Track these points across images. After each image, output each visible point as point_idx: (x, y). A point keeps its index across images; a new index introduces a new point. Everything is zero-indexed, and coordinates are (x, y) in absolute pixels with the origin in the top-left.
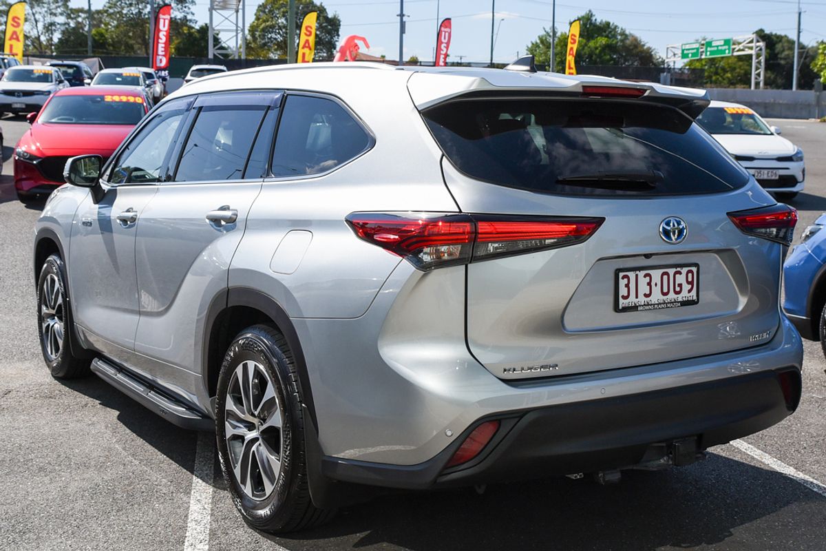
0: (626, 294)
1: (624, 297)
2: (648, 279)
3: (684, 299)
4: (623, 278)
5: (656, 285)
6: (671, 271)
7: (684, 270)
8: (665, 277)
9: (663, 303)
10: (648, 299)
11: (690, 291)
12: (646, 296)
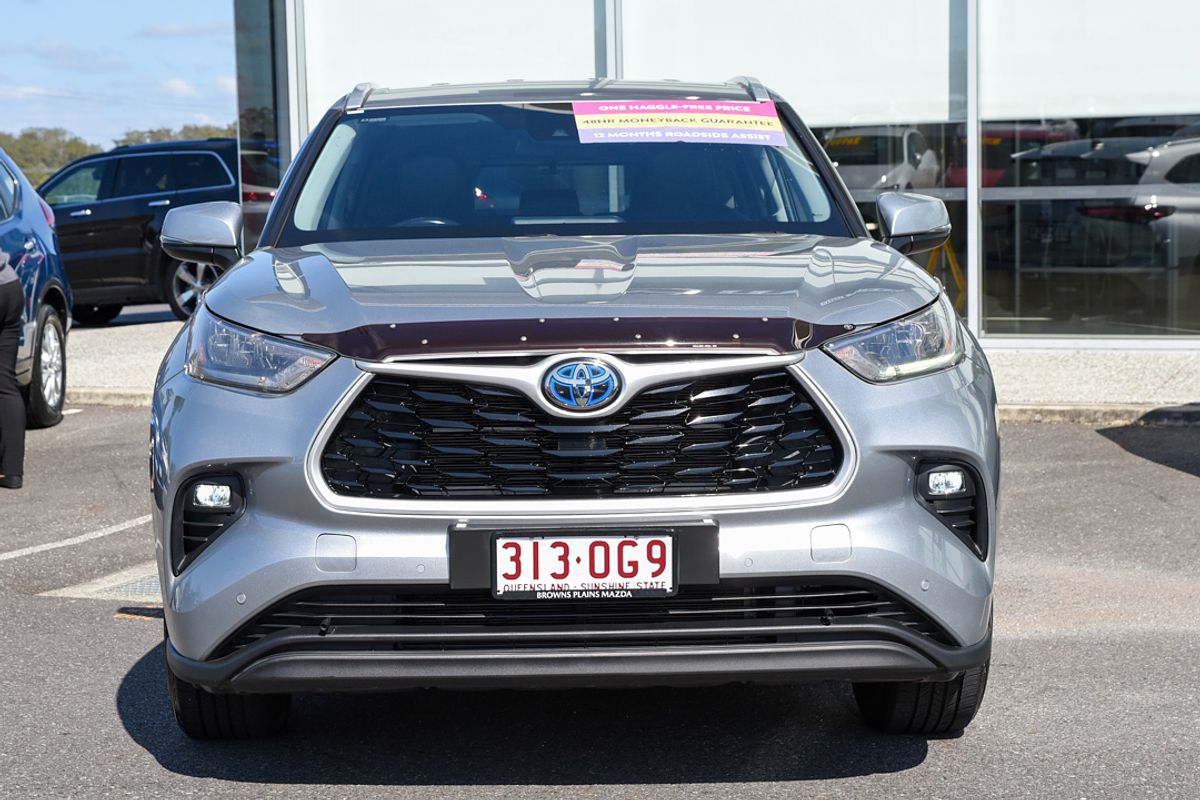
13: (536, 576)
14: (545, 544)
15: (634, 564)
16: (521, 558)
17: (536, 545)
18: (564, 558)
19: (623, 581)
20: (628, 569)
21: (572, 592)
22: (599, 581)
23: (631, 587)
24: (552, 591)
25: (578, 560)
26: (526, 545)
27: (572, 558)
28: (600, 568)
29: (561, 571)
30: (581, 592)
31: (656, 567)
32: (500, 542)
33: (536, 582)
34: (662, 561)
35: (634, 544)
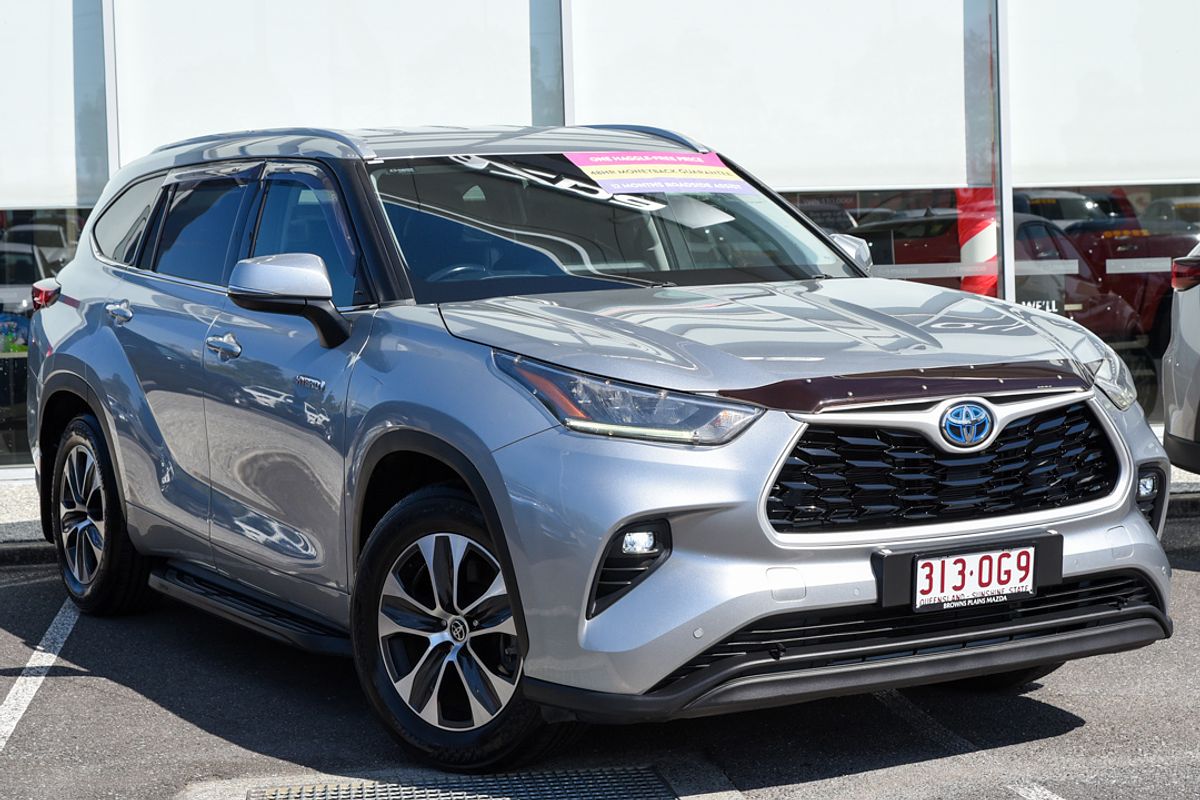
13: (942, 591)
14: (950, 561)
15: (1008, 573)
16: (933, 576)
17: (943, 562)
18: (962, 573)
19: (1000, 587)
20: (1004, 577)
21: (967, 600)
22: (984, 590)
23: (1007, 591)
24: (953, 601)
25: (972, 573)
26: (936, 563)
27: (967, 572)
28: (985, 580)
29: (959, 584)
30: (973, 600)
31: (1023, 573)
32: (920, 563)
33: (943, 595)
34: (1026, 569)
35: (1008, 556)
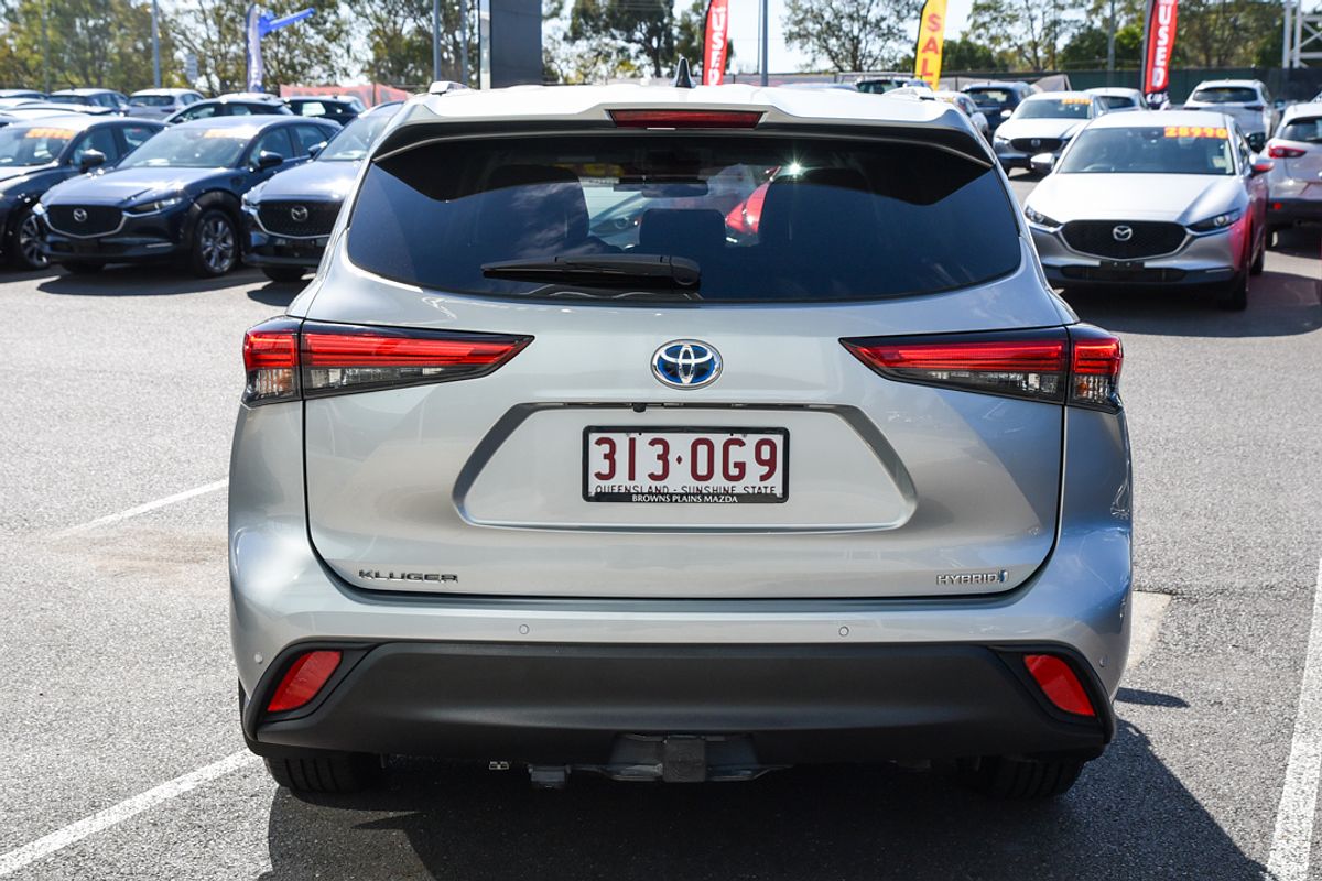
0: (606, 471)
1: (600, 476)
2: (659, 449)
3: (751, 491)
4: (599, 442)
5: (679, 460)
6: (719, 440)
7: (751, 440)
8: (703, 450)
9: (694, 495)
10: (659, 484)
11: (763, 478)
12: (653, 477)
